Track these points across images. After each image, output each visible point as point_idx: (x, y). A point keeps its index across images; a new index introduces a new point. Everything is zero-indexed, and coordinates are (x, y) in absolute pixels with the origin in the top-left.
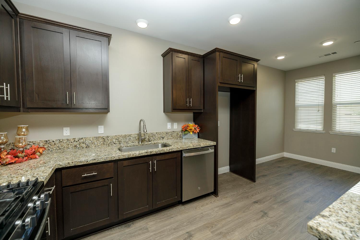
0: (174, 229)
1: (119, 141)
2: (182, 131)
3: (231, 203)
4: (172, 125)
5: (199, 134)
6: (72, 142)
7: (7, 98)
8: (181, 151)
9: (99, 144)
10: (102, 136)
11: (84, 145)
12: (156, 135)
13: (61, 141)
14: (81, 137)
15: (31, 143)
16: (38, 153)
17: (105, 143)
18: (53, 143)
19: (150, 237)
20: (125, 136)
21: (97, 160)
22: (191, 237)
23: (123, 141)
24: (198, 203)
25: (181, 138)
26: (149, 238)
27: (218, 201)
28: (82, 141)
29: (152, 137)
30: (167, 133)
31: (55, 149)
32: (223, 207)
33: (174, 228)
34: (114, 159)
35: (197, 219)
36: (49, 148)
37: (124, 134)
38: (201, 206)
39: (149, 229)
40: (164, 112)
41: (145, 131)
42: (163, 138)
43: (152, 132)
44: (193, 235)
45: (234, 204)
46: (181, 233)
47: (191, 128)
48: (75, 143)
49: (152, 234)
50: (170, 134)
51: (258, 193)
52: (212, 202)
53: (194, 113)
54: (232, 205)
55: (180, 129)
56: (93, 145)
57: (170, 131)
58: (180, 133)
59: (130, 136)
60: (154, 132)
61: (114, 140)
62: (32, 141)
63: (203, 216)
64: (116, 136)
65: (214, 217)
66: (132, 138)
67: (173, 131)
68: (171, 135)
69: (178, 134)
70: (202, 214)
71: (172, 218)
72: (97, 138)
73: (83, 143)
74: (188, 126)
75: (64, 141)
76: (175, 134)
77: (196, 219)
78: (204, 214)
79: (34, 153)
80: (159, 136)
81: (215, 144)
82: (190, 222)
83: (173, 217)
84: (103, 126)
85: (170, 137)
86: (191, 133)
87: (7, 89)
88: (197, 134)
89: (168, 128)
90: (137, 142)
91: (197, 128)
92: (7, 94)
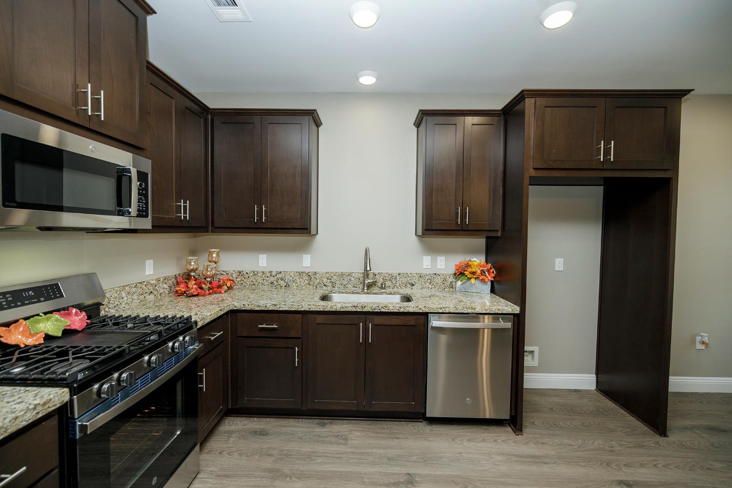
0: (389, 459)
1: (332, 283)
2: (455, 274)
3: (547, 460)
4: (434, 262)
5: (495, 284)
6: (268, 277)
7: (185, 217)
8: (426, 315)
9: (302, 284)
10: (307, 271)
11: (283, 283)
12: (398, 278)
13: (256, 273)
14: (279, 270)
15: (224, 273)
16: (225, 288)
17: (311, 283)
18: (247, 276)
19: (343, 454)
20: (342, 274)
21: (278, 306)
22: (410, 486)
23: (338, 282)
24: (464, 432)
25: (451, 289)
26: (341, 454)
27: (516, 443)
28: (280, 276)
29: (390, 280)
30: (420, 276)
31: (248, 283)
32: (521, 460)
33: (389, 456)
34: (302, 309)
35: (443, 460)
36: (243, 282)
37: (340, 271)
38: (468, 440)
39: (349, 442)
40: (416, 234)
41: (368, 269)
42: (413, 285)
43: (390, 272)
44: (417, 482)
45: (554, 463)
46: (397, 470)
47: (474, 270)
48: (272, 279)
49: (349, 450)
50: (427, 278)
51: (652, 465)
52: (499, 441)
53: (487, 238)
54: (547, 466)
55: (452, 270)
56: (294, 284)
57: (427, 272)
58: (451, 279)
59: (350, 275)
60: (395, 272)
61: (325, 280)
62: (225, 270)
63: (458, 460)
64: (328, 273)
65: (484, 470)
66: (353, 279)
67: (435, 274)
68: (429, 281)
69: (445, 280)
70: (460, 454)
71: (397, 438)
72: (300, 274)
73: (282, 279)
74: (468, 266)
75: (259, 275)
76: (439, 280)
77: (441, 457)
78: (463, 456)
79: (220, 287)
80: (404, 280)
81: (518, 312)
82: (425, 459)
83: (399, 438)
84: (309, 256)
85: (427, 284)
86: (473, 281)
87: (185, 207)
88: (489, 283)
89: (425, 267)
90: (361, 286)
91: (488, 271)
92: (185, 213)
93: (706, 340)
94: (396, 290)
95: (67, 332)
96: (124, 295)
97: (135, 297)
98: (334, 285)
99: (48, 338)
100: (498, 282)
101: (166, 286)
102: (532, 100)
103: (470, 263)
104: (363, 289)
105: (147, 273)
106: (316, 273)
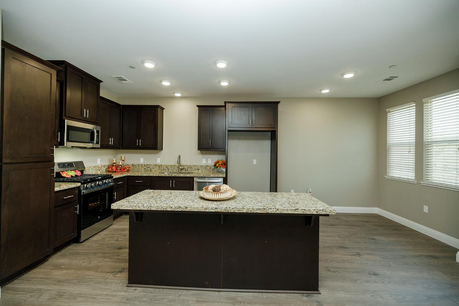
1: (168, 169)
2: (215, 166)
4: (207, 160)
6: (143, 167)
7: (111, 144)
8: (193, 178)
10: (158, 164)
12: (193, 167)
13: (139, 165)
14: (148, 164)
15: (126, 165)
16: (126, 170)
17: (160, 169)
18: (135, 166)
20: (171, 166)
21: (142, 175)
23: (170, 169)
25: (213, 171)
28: (148, 166)
29: (190, 168)
30: (201, 166)
31: (136, 169)
36: (134, 169)
37: (170, 164)
41: (178, 163)
43: (190, 165)
48: (145, 167)
50: (204, 167)
55: (213, 164)
56: (153, 169)
58: (213, 167)
59: (174, 166)
60: (192, 164)
61: (165, 168)
64: (166, 165)
66: (176, 167)
67: (207, 166)
69: (211, 168)
72: (156, 165)
73: (149, 168)
76: (209, 168)
79: (124, 169)
80: (195, 168)
81: (225, 177)
84: (159, 159)
85: (204, 169)
86: (219, 168)
87: (111, 140)
89: (203, 163)
91: (224, 164)
92: (111, 142)
93: (310, 191)
94: (191, 171)
95: (76, 176)
96: (90, 169)
97: (94, 171)
99: (72, 176)
101: (104, 169)
102: (228, 104)
104: (179, 171)
105: (98, 163)
106: (161, 165)
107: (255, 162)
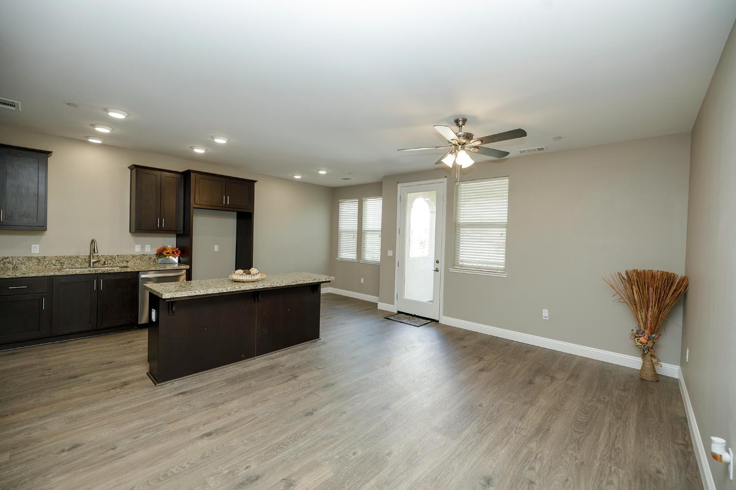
1: (61, 263)
2: (157, 254)
4: (143, 247)
5: (180, 258)
8: (138, 273)
10: (36, 256)
11: (10, 266)
12: (117, 258)
14: (6, 256)
17: (41, 264)
20: (70, 257)
21: (27, 275)
25: (155, 263)
28: (8, 260)
29: (110, 260)
30: (133, 257)
34: (49, 275)
37: (69, 255)
40: (130, 232)
41: (96, 252)
42: (128, 262)
43: (111, 255)
47: (168, 251)
50: (138, 257)
53: (177, 234)
55: (155, 252)
56: (23, 266)
57: (139, 254)
58: (155, 257)
59: (78, 257)
60: (114, 253)
61: (54, 262)
64: (56, 257)
66: (80, 260)
67: (144, 255)
69: (150, 258)
72: (29, 259)
73: (9, 263)
76: (146, 258)
80: (121, 259)
81: (189, 268)
84: (38, 246)
85: (138, 261)
86: (167, 257)
88: (177, 257)
89: (136, 251)
90: (87, 265)
91: (177, 252)
94: (115, 265)
98: (62, 264)
100: (182, 257)
102: (194, 174)
103: (166, 248)
104: (90, 266)
106: (45, 257)
107: (216, 248)
